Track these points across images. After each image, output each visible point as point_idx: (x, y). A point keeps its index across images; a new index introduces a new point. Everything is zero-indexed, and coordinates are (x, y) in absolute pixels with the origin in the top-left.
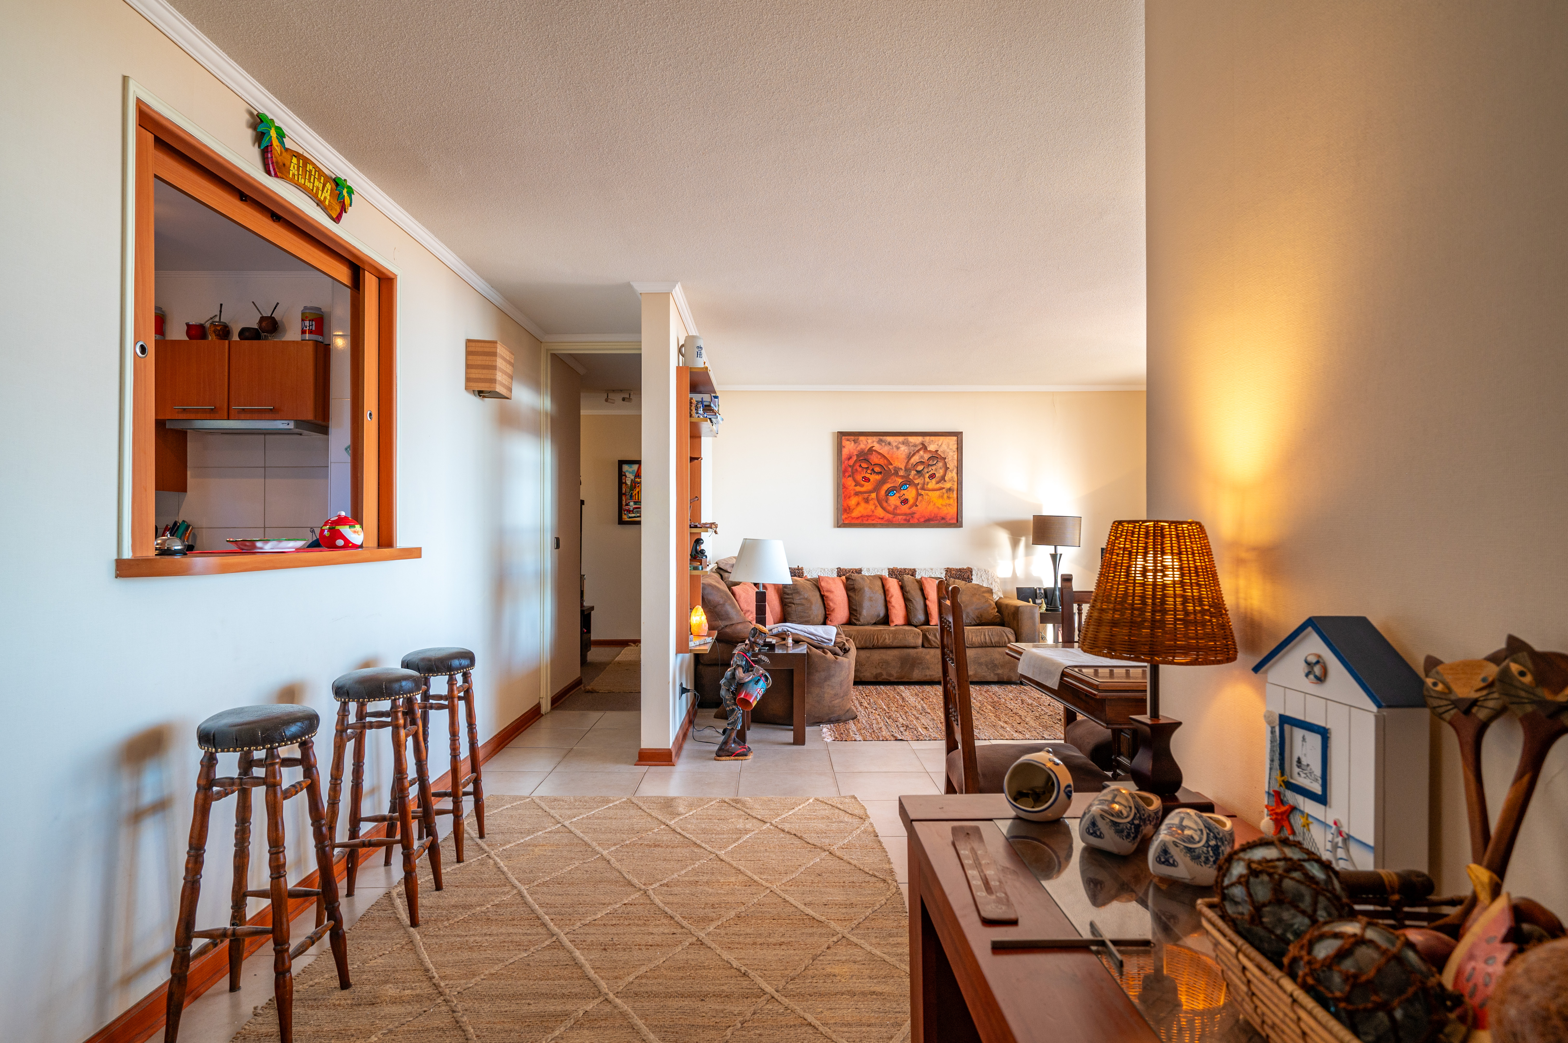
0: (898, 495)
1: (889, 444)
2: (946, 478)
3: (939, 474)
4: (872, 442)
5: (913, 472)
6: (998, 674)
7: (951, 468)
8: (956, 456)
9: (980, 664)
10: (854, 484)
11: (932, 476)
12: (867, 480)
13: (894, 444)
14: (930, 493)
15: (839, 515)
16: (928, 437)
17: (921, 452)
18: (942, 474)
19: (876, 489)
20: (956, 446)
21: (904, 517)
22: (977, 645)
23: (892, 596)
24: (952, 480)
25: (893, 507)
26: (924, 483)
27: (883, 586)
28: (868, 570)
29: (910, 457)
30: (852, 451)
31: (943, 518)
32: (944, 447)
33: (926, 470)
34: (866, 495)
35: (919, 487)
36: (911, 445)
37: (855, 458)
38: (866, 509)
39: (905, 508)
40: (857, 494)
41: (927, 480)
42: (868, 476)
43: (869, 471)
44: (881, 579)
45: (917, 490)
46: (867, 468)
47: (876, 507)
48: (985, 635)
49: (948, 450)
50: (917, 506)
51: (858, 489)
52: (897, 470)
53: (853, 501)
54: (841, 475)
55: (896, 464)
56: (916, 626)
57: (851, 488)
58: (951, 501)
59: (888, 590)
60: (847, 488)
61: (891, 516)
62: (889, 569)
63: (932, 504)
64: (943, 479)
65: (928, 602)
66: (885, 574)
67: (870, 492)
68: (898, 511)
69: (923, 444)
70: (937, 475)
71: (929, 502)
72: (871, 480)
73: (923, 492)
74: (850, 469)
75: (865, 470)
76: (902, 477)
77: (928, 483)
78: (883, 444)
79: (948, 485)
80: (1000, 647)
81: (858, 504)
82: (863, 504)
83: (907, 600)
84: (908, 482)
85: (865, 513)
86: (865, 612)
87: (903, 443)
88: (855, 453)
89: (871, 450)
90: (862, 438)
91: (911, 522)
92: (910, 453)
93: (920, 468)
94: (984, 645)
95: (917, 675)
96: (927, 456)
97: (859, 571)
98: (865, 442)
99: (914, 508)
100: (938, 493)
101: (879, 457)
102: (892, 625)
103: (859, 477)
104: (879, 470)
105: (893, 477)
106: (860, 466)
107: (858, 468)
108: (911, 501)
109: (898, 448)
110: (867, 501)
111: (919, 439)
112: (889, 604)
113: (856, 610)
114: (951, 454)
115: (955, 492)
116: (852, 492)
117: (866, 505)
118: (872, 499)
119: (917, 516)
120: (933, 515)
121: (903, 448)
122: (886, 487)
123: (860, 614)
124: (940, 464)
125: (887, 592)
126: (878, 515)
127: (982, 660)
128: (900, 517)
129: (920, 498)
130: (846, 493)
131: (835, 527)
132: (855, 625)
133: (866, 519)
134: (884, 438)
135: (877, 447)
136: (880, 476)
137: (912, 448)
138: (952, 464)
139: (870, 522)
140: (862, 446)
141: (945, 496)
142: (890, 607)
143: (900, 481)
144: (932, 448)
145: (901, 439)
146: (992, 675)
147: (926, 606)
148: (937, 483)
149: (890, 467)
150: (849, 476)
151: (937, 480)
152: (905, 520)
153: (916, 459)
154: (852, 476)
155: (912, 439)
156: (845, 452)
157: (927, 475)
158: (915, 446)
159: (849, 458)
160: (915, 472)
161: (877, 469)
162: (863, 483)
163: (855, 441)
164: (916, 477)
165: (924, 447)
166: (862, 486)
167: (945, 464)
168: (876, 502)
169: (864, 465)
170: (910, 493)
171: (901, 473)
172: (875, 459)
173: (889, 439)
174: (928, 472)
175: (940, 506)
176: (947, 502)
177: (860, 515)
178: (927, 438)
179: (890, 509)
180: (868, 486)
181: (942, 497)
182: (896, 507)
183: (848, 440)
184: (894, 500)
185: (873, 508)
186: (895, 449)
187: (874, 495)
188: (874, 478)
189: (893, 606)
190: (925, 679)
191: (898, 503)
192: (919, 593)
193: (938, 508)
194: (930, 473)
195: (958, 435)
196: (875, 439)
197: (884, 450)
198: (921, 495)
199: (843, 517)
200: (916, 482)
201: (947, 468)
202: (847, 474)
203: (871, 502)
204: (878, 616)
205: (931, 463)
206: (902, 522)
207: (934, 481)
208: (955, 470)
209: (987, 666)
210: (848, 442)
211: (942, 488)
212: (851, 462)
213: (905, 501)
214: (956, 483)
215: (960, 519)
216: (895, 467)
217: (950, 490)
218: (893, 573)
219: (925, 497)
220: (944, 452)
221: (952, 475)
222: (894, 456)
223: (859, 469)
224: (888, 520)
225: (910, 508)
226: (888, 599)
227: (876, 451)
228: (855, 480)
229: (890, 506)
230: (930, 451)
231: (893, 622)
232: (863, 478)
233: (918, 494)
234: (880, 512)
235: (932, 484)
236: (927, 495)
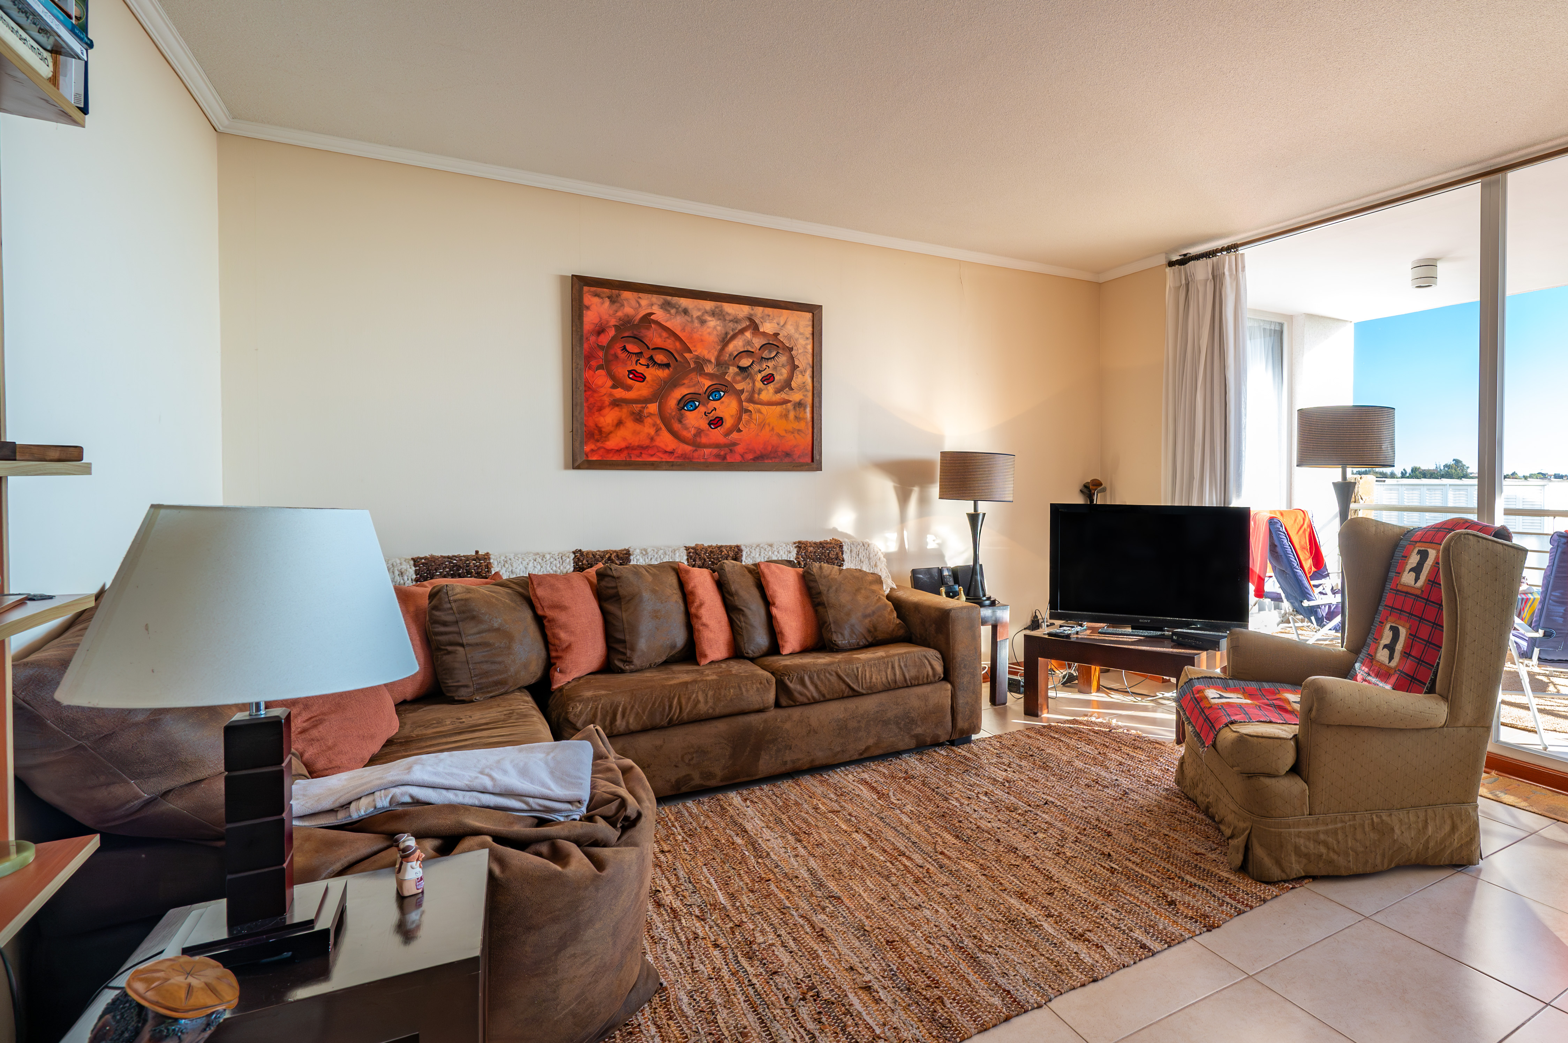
0: (702, 409)
1: (686, 312)
2: (793, 384)
3: (781, 376)
4: (649, 305)
5: (733, 370)
6: (916, 736)
7: (801, 368)
8: (810, 347)
9: (886, 723)
10: (610, 383)
11: (769, 379)
12: (641, 378)
13: (696, 314)
14: (764, 409)
15: (577, 444)
16: (761, 309)
17: (748, 334)
18: (785, 376)
19: (660, 394)
20: (810, 329)
21: (715, 451)
22: (880, 687)
23: (701, 605)
24: (803, 387)
25: (693, 431)
26: (753, 391)
27: (682, 585)
28: (645, 552)
29: (725, 341)
30: (605, 317)
31: (788, 454)
32: (790, 329)
33: (756, 367)
34: (637, 407)
35: (743, 397)
36: (728, 318)
37: (612, 333)
38: (635, 433)
39: (717, 435)
40: (617, 403)
41: (759, 384)
42: (640, 369)
43: (642, 361)
44: (676, 570)
45: (740, 402)
46: (640, 354)
47: (658, 430)
48: (893, 668)
49: (797, 336)
50: (739, 431)
51: (619, 393)
52: (700, 364)
53: (608, 418)
54: (582, 363)
55: (701, 351)
56: (753, 660)
57: (603, 391)
58: (802, 425)
59: (692, 593)
60: (595, 391)
61: (688, 448)
62: (687, 549)
63: (767, 428)
64: (787, 384)
65: (774, 611)
66: (681, 558)
67: (646, 401)
68: (704, 440)
69: (750, 319)
70: (777, 378)
71: (762, 425)
72: (648, 378)
73: (751, 407)
74: (601, 354)
75: (634, 358)
76: (711, 376)
77: (760, 391)
78: (673, 311)
79: (796, 397)
80: (918, 685)
81: (619, 423)
82: (630, 425)
83: (731, 608)
84: (721, 388)
85: (635, 441)
86: (642, 644)
87: (713, 314)
88: (613, 322)
89: (647, 319)
90: (626, 294)
91: (729, 459)
92: (726, 334)
93: (745, 362)
94: (892, 685)
95: (766, 764)
96: (758, 342)
97: (624, 556)
98: (634, 303)
99: (735, 435)
100: (778, 409)
101: (664, 334)
102: (704, 662)
103: (622, 371)
104: (665, 361)
105: (693, 375)
106: (624, 349)
107: (619, 352)
108: (728, 423)
109: (703, 322)
110: (639, 418)
111: (743, 310)
112: (694, 621)
113: (623, 642)
114: (802, 342)
115: (808, 410)
116: (607, 400)
117: (638, 427)
118: (650, 415)
119: (739, 449)
120: (770, 448)
121: (712, 322)
122: (679, 393)
123: (633, 649)
124: (783, 359)
125: (690, 598)
126: (662, 445)
127: (890, 714)
128: (707, 451)
129: (745, 417)
130: (591, 400)
131: (566, 467)
132: (622, 671)
133: (637, 452)
134: (675, 300)
135: (659, 315)
136: (667, 372)
137: (731, 325)
138: (804, 360)
139: (646, 458)
140: (628, 310)
141: (792, 415)
142: (697, 626)
143: (708, 383)
144: (768, 327)
145: (709, 305)
146: (907, 739)
147: (771, 620)
148: (778, 391)
149: (687, 355)
150: (600, 367)
151: (778, 386)
152: (717, 456)
153: (736, 345)
154: (607, 366)
155: (730, 309)
156: (590, 318)
157: (759, 377)
158: (736, 321)
159: (600, 331)
160: (737, 370)
161: (660, 358)
162: (630, 382)
163: (613, 300)
164: (738, 378)
165: (754, 327)
166: (629, 388)
167: (792, 358)
168: (659, 421)
169: (633, 348)
170: (727, 408)
171: (709, 369)
172: (655, 337)
173: (684, 302)
174: (760, 371)
175: (783, 433)
176: (796, 425)
177: (623, 445)
178: (759, 311)
179: (689, 434)
180: (640, 390)
181: (785, 416)
182: (699, 432)
183: (597, 295)
184: (695, 419)
185: (652, 431)
186: (696, 324)
187: (653, 408)
188: (653, 374)
189: (704, 625)
190: (783, 769)
191: (703, 424)
192: (755, 593)
193: (779, 435)
194: (764, 374)
195: (815, 311)
196: (656, 299)
197: (675, 323)
198: (747, 411)
199: (587, 448)
200: (739, 387)
201: (794, 367)
202: (593, 363)
203: (648, 421)
204: (673, 647)
205: (766, 354)
206: (711, 460)
207: (771, 387)
208: (809, 373)
209: (897, 724)
210: (596, 300)
211: (787, 402)
212: (604, 339)
213: (717, 422)
214: (810, 394)
215: (817, 457)
216: (697, 357)
217: (800, 405)
218: (697, 555)
219: (756, 416)
220: (789, 337)
221: (803, 378)
222: (696, 336)
223: (623, 355)
224: (684, 456)
225: (728, 433)
226: (693, 610)
227: (657, 323)
228: (613, 377)
229: (686, 428)
230: (764, 334)
231: (705, 656)
232: (630, 372)
233: (743, 410)
234: (666, 440)
235: (768, 393)
236: (759, 411)
